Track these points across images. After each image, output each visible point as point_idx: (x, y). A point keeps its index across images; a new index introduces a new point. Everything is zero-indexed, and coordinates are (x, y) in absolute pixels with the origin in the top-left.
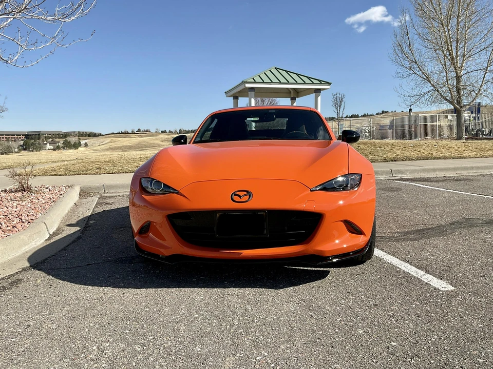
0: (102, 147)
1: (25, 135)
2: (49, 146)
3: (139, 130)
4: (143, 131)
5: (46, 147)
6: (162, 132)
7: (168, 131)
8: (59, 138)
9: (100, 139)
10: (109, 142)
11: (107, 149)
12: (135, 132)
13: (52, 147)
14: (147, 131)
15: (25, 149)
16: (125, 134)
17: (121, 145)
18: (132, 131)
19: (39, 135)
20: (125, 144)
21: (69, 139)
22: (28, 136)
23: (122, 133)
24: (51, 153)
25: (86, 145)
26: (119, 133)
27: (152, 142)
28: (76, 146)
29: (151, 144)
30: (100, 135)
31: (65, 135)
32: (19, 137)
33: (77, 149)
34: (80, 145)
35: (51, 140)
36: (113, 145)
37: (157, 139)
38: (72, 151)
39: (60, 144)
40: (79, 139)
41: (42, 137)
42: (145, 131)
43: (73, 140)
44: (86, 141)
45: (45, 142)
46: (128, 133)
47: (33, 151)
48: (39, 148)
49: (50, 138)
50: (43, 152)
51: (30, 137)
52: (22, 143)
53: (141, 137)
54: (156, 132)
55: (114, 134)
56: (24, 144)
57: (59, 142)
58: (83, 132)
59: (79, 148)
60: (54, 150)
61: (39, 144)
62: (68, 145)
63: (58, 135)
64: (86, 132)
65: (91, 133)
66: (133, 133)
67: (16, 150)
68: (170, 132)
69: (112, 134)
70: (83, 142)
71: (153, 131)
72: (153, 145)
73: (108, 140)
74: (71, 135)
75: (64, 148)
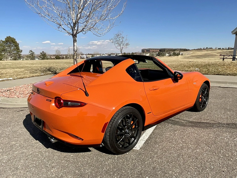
0: (189, 55)
1: (160, 50)
2: (167, 55)
3: (207, 48)
4: (209, 48)
5: (166, 55)
6: (219, 49)
7: (221, 48)
8: (172, 51)
9: (188, 52)
10: (192, 54)
11: (190, 57)
12: (205, 49)
13: (168, 55)
14: (211, 48)
15: (158, 56)
16: (200, 50)
17: (197, 55)
18: (204, 48)
19: (164, 50)
20: (199, 54)
21: (175, 52)
22: (161, 50)
23: (199, 49)
24: (168, 57)
25: (182, 54)
26: (197, 49)
27: (212, 53)
28: (178, 55)
29: (212, 54)
30: (189, 50)
31: (174, 50)
32: (157, 50)
33: (178, 56)
34: (179, 54)
35: (168, 52)
36: (194, 55)
37: (215, 52)
38: (176, 57)
39: (171, 54)
40: (180, 52)
41: (166, 51)
42: (210, 48)
43: (177, 52)
44: (182, 53)
45: (166, 53)
46: (201, 49)
47: (161, 56)
48: (164, 55)
49: (168, 51)
50: (165, 57)
51: (161, 51)
52: (158, 53)
53: (208, 51)
54: (215, 49)
55: (195, 49)
56: (158, 54)
57: (171, 53)
58: (182, 49)
59: (179, 56)
60: (169, 56)
61: (164, 54)
62: (175, 54)
63: (172, 50)
64: (183, 49)
65: (185, 49)
66: (204, 49)
67: (155, 56)
68: (223, 49)
69: (194, 49)
70: (181, 53)
71: (214, 48)
72: (212, 55)
73: (192, 52)
74: (177, 50)
75: (173, 55)
